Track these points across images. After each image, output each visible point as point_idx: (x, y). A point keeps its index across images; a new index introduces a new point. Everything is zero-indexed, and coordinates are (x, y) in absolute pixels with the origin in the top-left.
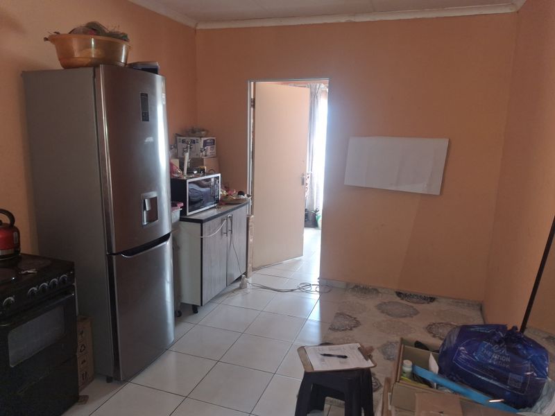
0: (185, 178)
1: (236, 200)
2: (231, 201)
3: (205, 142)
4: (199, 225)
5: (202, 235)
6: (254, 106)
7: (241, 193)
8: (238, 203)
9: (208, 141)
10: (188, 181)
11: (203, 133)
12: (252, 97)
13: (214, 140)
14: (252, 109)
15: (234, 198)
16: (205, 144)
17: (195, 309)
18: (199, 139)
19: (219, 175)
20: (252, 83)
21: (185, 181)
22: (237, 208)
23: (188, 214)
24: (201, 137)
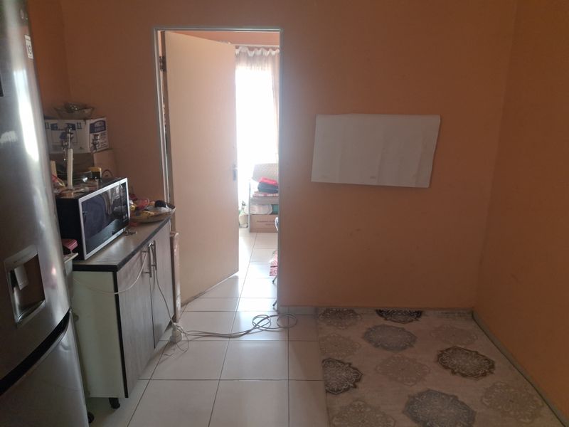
0: (73, 195)
1: (156, 216)
2: (148, 218)
3: (92, 126)
4: (110, 274)
5: (116, 290)
6: (164, 68)
7: (160, 204)
8: (159, 220)
9: (97, 125)
10: (81, 200)
11: (87, 111)
12: (161, 54)
13: (104, 122)
14: (161, 73)
15: (152, 213)
16: (93, 129)
17: (114, 403)
18: (82, 122)
19: (125, 180)
20: (159, 32)
21: (75, 201)
22: (160, 228)
23: (87, 256)
24: (85, 119)
